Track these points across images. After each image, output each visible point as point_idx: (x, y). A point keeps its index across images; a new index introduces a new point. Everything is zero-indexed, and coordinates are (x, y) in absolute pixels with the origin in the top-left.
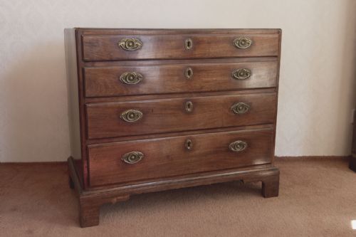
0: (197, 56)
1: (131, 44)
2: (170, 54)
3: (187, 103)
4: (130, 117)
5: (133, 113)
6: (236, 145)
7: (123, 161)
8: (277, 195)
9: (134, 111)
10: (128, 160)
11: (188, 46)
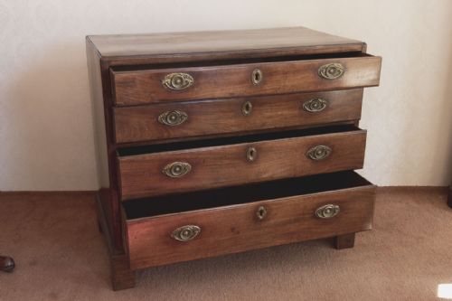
0: (268, 92)
1: (179, 81)
2: (231, 91)
3: (250, 150)
4: (175, 171)
5: (179, 166)
6: (325, 210)
7: (174, 239)
8: (352, 246)
9: (180, 164)
10: (180, 237)
11: (257, 79)
